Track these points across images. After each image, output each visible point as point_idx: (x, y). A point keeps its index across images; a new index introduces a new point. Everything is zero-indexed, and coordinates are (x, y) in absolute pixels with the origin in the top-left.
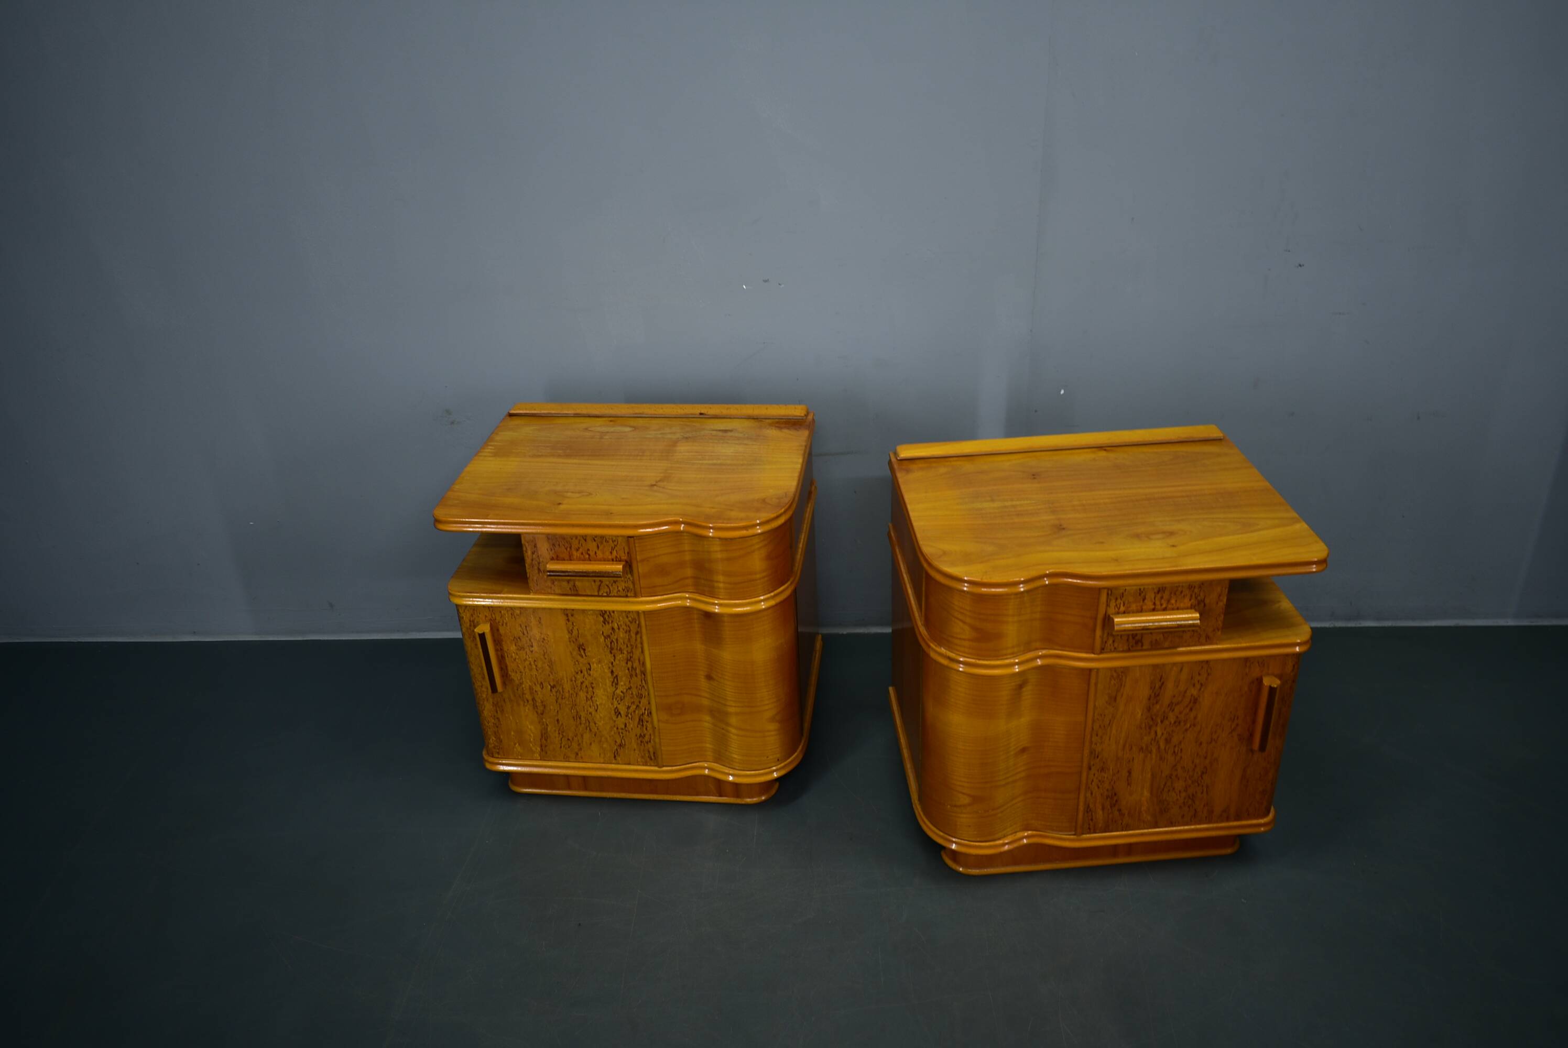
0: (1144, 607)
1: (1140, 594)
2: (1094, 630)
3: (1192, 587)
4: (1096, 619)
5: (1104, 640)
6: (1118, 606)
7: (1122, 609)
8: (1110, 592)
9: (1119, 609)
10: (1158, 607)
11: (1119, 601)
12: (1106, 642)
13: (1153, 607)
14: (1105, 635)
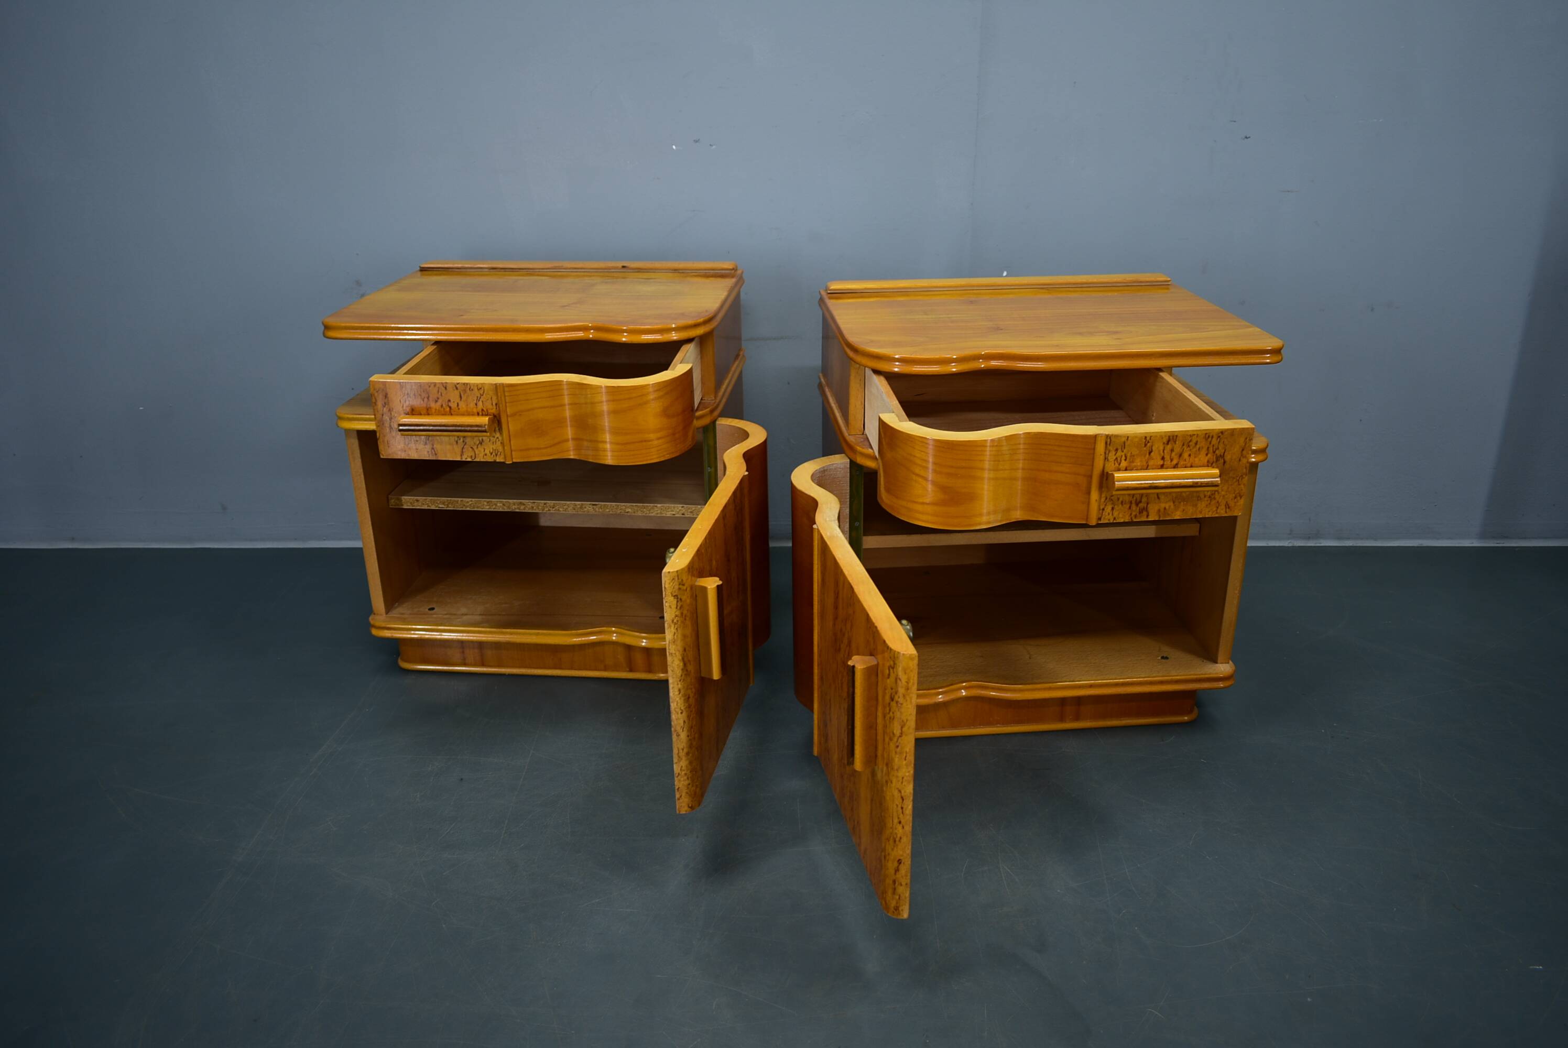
0: (1151, 463)
1: (1146, 445)
2: (1089, 493)
3: (1209, 437)
4: (1091, 477)
5: (1102, 508)
6: (1119, 461)
7: (1124, 464)
8: (1109, 440)
9: (1120, 464)
10: (1168, 463)
11: (1119, 453)
12: (1103, 509)
13: (1161, 462)
14: (1103, 500)
